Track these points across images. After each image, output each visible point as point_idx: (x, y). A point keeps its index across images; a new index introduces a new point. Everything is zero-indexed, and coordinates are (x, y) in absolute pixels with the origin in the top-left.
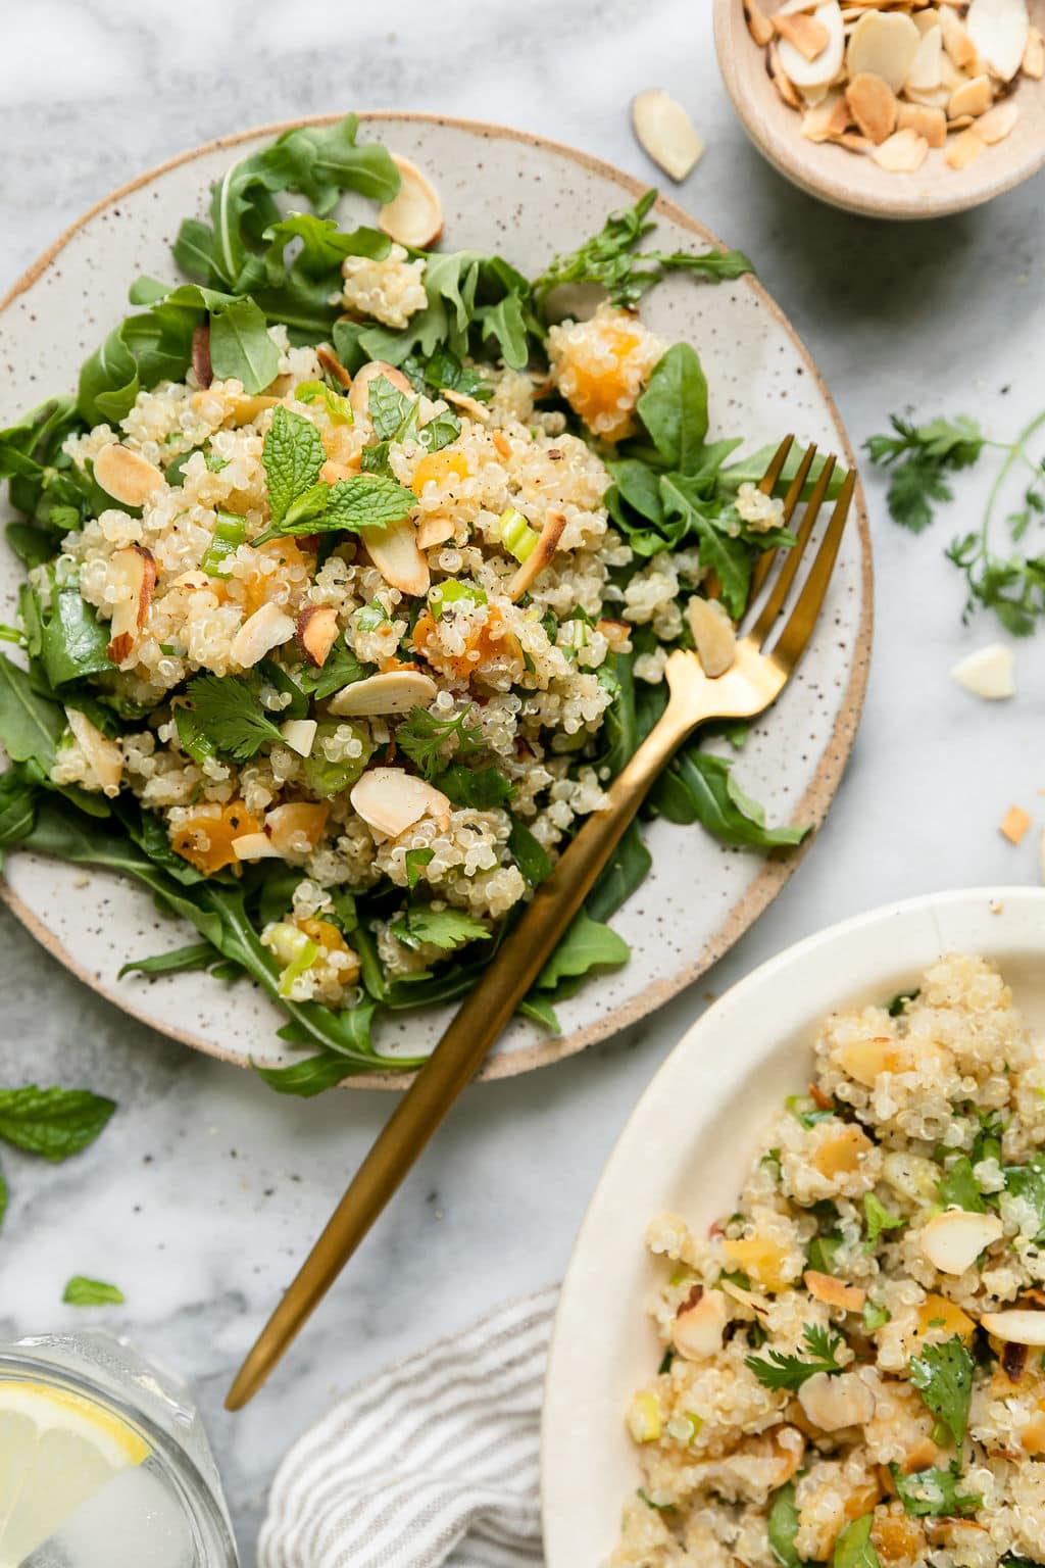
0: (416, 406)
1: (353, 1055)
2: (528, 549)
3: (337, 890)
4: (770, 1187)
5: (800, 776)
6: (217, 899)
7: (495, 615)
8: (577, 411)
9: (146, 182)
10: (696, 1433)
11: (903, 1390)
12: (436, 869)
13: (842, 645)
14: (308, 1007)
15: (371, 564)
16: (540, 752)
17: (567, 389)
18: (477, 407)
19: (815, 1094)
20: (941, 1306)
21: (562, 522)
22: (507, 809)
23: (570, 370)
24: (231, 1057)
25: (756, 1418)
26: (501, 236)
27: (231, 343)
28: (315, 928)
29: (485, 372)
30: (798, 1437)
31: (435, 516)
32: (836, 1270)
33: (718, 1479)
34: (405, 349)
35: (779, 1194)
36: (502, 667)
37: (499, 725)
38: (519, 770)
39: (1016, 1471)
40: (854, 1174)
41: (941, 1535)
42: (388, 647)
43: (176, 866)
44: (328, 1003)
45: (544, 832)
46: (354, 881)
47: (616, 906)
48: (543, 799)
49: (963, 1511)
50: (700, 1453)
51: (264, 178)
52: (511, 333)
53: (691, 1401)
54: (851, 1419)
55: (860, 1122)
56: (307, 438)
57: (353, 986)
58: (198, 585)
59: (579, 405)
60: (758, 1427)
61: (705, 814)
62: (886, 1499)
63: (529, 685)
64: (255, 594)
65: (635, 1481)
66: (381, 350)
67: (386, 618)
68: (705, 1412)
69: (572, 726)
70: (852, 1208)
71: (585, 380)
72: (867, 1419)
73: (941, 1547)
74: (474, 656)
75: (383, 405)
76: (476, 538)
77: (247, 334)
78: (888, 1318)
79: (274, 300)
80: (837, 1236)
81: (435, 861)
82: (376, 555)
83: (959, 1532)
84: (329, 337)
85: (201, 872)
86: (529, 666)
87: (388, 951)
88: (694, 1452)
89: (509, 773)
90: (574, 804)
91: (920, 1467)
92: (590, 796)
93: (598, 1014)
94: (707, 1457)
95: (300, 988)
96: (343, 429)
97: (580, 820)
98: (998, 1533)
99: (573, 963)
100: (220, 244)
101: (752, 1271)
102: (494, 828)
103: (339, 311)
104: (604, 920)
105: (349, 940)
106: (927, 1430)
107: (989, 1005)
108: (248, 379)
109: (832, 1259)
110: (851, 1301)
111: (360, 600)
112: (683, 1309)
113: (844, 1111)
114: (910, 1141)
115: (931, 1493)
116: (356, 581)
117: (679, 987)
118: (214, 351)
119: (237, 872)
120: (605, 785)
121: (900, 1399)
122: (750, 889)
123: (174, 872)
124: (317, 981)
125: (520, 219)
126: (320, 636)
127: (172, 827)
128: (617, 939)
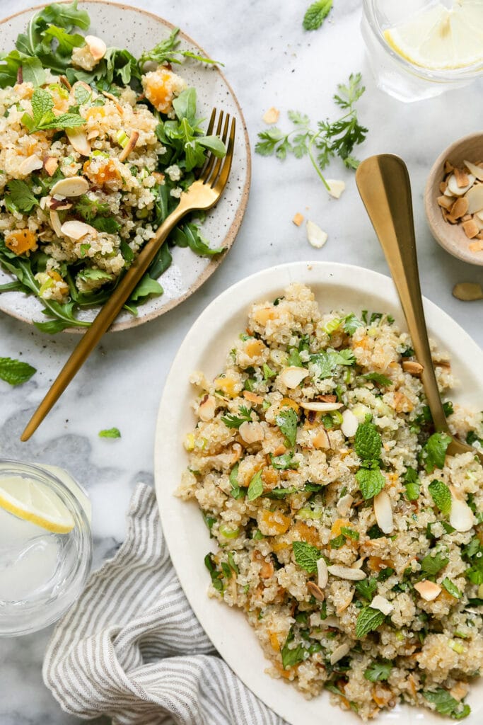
0: (91, 94)
1: (67, 319)
2: (126, 144)
3: (61, 263)
4: (232, 363)
5: (224, 231)
6: (22, 265)
7: (111, 163)
8: (153, 104)
9: (7, 20)
10: (205, 444)
11: (275, 429)
12: (92, 252)
13: (239, 188)
14: (51, 301)
15: (70, 144)
16: (131, 216)
17: (148, 95)
18: (115, 98)
19: (248, 331)
20: (288, 401)
21: (137, 134)
22: (119, 235)
23: (148, 89)
24: (26, 320)
25: (225, 439)
26: (128, 44)
27: (30, 72)
28: (52, 274)
29: (119, 88)
30: (239, 446)
31: (93, 129)
32: (254, 390)
33: (214, 462)
34: (92, 78)
35: (235, 365)
36: (115, 182)
37: (114, 203)
38: (123, 221)
39: (311, 454)
40: (260, 357)
41: (285, 476)
42: (75, 170)
43: (7, 252)
44: (58, 301)
45: (133, 246)
46: (68, 259)
47: (161, 274)
48: (133, 234)
49: (294, 468)
50: (207, 452)
51: (44, 18)
52: (126, 74)
53: (203, 434)
54: (256, 439)
55: (262, 339)
56: (47, 97)
57: (67, 296)
58: (10, 148)
59: (153, 101)
60: (226, 443)
61: (191, 243)
62: (268, 465)
63: (125, 190)
64: (30, 151)
65: (186, 465)
66: (83, 78)
67: (74, 161)
68: (208, 437)
69: (141, 206)
70: (260, 369)
71: (154, 92)
72: (262, 439)
73: (286, 480)
74: (103, 175)
75: (80, 94)
76: (109, 139)
77: (36, 70)
78: (271, 405)
79: (47, 60)
80: (255, 379)
81: (91, 249)
82: (72, 140)
83: (290, 474)
84: (65, 74)
85: (15, 254)
86: (124, 183)
87: (79, 284)
88: (205, 452)
89: (120, 222)
90: (144, 236)
91: (279, 454)
92: (149, 233)
93: (152, 310)
94: (209, 455)
95: (46, 294)
96: (65, 100)
97: (146, 243)
98: (304, 474)
99: (143, 292)
100: (29, 41)
101: (225, 389)
102: (114, 241)
103: (71, 66)
104: (156, 278)
105: (65, 279)
106: (282, 442)
107: (306, 298)
108: (35, 83)
109: (252, 386)
110: (259, 400)
111: (66, 155)
112: (202, 403)
113: (257, 336)
114: (279, 345)
115: (283, 462)
116: (65, 149)
117: (179, 302)
118: (24, 75)
119: (28, 255)
120: (155, 231)
121: (274, 432)
122: (205, 270)
123: (7, 254)
124: (53, 292)
125: (135, 38)
126: (51, 166)
127: (6, 238)
128: (159, 285)
